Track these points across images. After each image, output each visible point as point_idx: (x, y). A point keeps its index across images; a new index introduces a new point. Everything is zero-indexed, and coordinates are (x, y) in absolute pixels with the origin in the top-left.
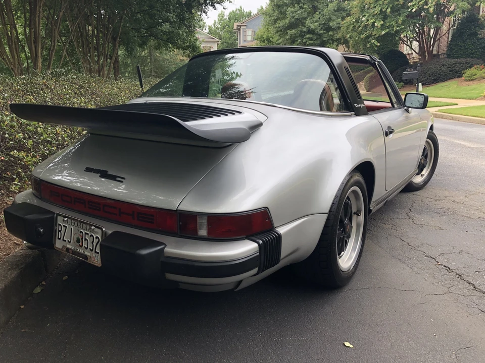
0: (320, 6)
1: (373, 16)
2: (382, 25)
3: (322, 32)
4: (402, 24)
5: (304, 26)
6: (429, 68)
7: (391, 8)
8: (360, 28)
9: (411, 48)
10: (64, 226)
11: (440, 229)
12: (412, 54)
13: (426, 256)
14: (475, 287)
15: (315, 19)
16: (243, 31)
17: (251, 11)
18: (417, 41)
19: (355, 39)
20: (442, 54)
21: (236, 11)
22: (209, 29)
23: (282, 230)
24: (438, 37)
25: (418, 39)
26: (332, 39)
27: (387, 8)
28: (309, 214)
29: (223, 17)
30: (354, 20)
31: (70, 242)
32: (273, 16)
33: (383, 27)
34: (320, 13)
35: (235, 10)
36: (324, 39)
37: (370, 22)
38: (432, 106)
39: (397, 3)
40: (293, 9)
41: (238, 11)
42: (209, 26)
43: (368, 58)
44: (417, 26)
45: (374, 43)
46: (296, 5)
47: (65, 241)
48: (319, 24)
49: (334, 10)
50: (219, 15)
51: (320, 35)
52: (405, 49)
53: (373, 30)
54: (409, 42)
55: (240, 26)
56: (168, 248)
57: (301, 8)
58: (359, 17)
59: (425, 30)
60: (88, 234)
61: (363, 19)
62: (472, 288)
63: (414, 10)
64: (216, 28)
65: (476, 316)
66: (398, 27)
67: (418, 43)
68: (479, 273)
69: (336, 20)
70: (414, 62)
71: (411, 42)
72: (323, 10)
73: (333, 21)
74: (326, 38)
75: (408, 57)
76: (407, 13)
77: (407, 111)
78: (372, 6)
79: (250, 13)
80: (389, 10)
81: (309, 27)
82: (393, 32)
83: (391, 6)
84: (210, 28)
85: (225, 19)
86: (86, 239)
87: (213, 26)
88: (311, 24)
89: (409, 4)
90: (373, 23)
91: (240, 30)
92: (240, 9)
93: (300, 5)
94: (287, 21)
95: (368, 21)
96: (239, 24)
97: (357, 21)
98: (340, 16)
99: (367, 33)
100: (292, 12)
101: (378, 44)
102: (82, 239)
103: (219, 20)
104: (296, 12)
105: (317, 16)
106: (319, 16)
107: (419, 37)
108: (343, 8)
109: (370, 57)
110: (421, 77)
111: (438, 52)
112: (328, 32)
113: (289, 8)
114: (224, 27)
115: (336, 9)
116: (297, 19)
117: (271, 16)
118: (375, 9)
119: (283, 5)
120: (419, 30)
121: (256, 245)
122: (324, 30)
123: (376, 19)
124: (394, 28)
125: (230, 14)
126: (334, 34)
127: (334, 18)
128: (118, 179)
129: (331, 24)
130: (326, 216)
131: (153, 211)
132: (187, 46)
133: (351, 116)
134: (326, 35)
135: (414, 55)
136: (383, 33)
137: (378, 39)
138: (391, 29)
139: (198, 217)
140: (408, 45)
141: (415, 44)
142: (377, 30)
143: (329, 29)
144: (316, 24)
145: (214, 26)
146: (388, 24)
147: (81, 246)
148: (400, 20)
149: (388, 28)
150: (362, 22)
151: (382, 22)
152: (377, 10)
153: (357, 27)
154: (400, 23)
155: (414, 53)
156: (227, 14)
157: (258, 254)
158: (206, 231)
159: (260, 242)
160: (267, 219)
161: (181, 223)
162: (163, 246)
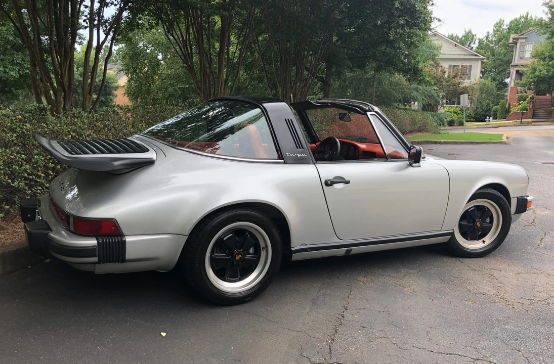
16: (521, 46)
22: (479, 43)
29: (500, 27)
32: (551, 27)
42: (479, 39)
50: (496, 24)
55: (517, 39)
64: (489, 41)
84: (481, 42)
85: (503, 30)
87: (485, 39)
91: (516, 43)
96: (516, 37)
103: (494, 31)
114: (500, 40)
117: (547, 27)
121: (95, 241)
125: (511, 22)
132: (408, 69)
145: (487, 39)
156: (507, 22)
157: (96, 247)
158: (73, 227)
159: (100, 241)
160: (114, 227)
161: (66, 220)
162: (50, 232)
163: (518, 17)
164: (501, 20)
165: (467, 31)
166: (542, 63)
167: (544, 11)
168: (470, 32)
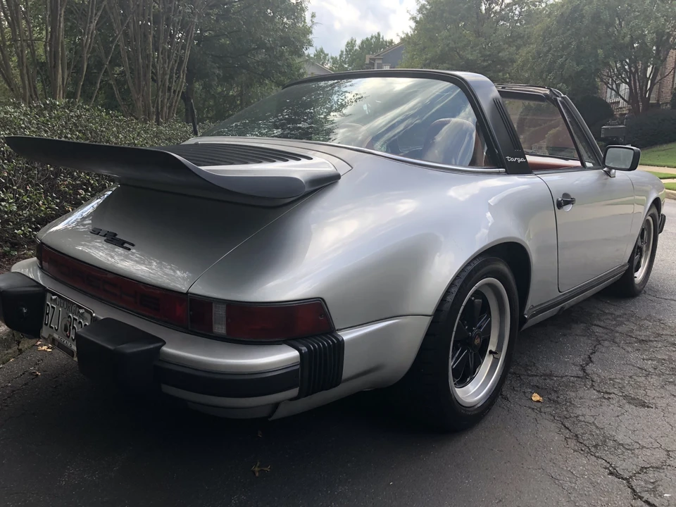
9: (618, 94)
10: (52, 307)
12: (619, 102)
16: (379, 67)
17: (392, 40)
18: (626, 83)
20: (663, 104)
21: (371, 39)
22: (332, 62)
23: (347, 336)
24: (658, 78)
25: (628, 80)
28: (400, 314)
29: (353, 47)
31: (57, 330)
32: (419, 45)
41: (374, 40)
42: (332, 58)
43: (548, 92)
44: (626, 62)
47: (52, 328)
50: (348, 43)
52: (608, 95)
54: (614, 86)
55: (374, 60)
56: (167, 347)
59: (640, 67)
60: (76, 320)
64: (343, 61)
67: (627, 87)
70: (621, 114)
71: (618, 86)
75: (614, 107)
77: (608, 173)
84: (335, 61)
85: (356, 50)
86: (74, 328)
87: (338, 58)
91: (373, 64)
92: (377, 35)
94: (438, 50)
96: (372, 57)
102: (70, 326)
103: (346, 51)
107: (629, 78)
111: (658, 101)
116: (452, 48)
117: (415, 44)
120: (630, 68)
121: (295, 353)
125: (362, 42)
128: (126, 245)
130: (428, 320)
131: (158, 292)
133: (499, 173)
135: (622, 104)
139: (213, 305)
140: (612, 89)
141: (624, 88)
145: (340, 58)
147: (69, 337)
155: (621, 101)
156: (358, 42)
157: (298, 367)
158: (224, 327)
159: (304, 349)
160: (321, 316)
161: (191, 313)
162: (160, 344)
163: (369, 37)
164: (352, 40)
165: (318, 49)
168: (322, 51)
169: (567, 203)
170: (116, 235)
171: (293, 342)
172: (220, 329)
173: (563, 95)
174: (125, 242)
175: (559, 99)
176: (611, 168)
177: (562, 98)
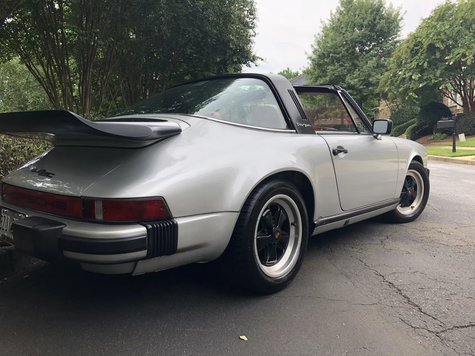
0: (360, 64)
1: (410, 70)
2: (420, 78)
3: (361, 87)
4: (440, 77)
5: (345, 83)
6: (473, 119)
7: (428, 62)
8: (398, 82)
9: (453, 100)
10: (4, 217)
11: (409, 253)
13: (377, 274)
14: (409, 301)
15: (354, 76)
19: (393, 93)
25: (460, 91)
26: (372, 95)
27: (424, 62)
30: (391, 75)
32: (315, 74)
33: (420, 80)
34: (359, 70)
35: (282, 71)
36: (364, 94)
37: (407, 75)
38: (470, 154)
39: (433, 57)
40: (333, 67)
41: (285, 73)
43: (333, 88)
45: (412, 96)
46: (336, 63)
47: (4, 230)
48: (359, 80)
49: (373, 67)
51: (360, 91)
52: (449, 103)
53: (411, 84)
56: (67, 228)
57: (341, 66)
58: (396, 72)
61: (400, 73)
62: (406, 301)
63: (451, 63)
65: (393, 323)
66: (436, 79)
67: (460, 96)
68: (422, 290)
69: (376, 76)
70: (458, 114)
72: (362, 68)
73: (373, 77)
74: (366, 93)
75: (453, 109)
76: (445, 66)
78: (409, 61)
79: (297, 74)
80: (426, 64)
81: (349, 83)
82: (431, 84)
83: (428, 60)
88: (351, 80)
89: (446, 58)
90: (411, 77)
92: (287, 70)
93: (340, 63)
94: (328, 78)
95: (405, 74)
97: (394, 76)
98: (379, 72)
99: (405, 86)
100: (332, 70)
101: (417, 97)
104: (336, 69)
105: (356, 73)
106: (358, 73)
108: (382, 65)
109: (334, 87)
110: (464, 128)
112: (368, 87)
113: (330, 66)
115: (375, 66)
116: (337, 76)
117: (312, 74)
118: (411, 64)
119: (323, 64)
120: (459, 82)
121: (144, 229)
122: (364, 86)
123: (413, 73)
124: (432, 81)
126: (374, 89)
127: (373, 74)
129: (370, 80)
130: (236, 215)
134: (366, 91)
135: (458, 107)
136: (421, 85)
137: (416, 92)
138: (428, 81)
139: (95, 202)
140: (449, 97)
142: (414, 83)
143: (369, 84)
144: (356, 80)
146: (425, 77)
148: (438, 73)
149: (426, 80)
150: (399, 76)
151: (420, 75)
152: (414, 64)
153: (394, 81)
154: (438, 76)
157: (145, 236)
158: (102, 215)
159: (150, 227)
160: (162, 207)
161: (83, 208)
162: (63, 226)
166: (306, 101)
167: (308, 63)
169: (340, 152)
170: (45, 170)
171: (144, 223)
172: (99, 217)
173: (342, 89)
174: (49, 174)
175: (339, 91)
176: (378, 134)
177: (342, 91)
